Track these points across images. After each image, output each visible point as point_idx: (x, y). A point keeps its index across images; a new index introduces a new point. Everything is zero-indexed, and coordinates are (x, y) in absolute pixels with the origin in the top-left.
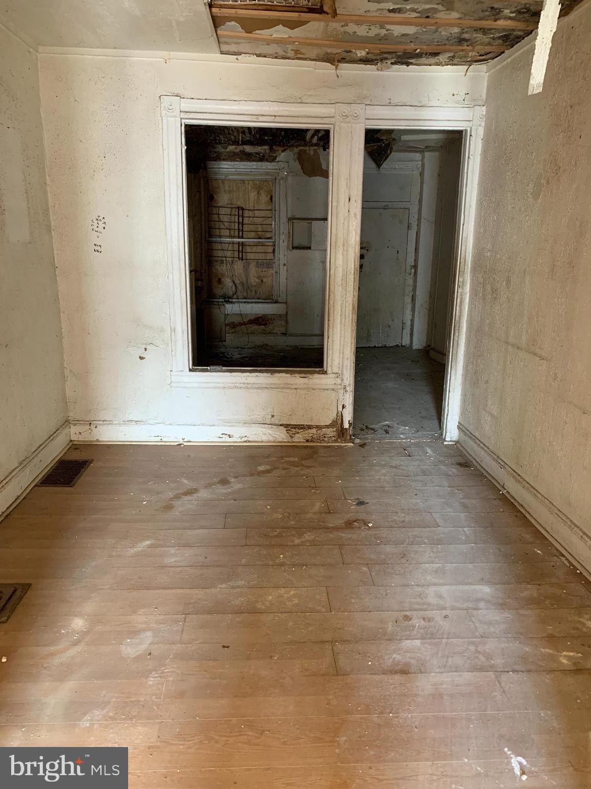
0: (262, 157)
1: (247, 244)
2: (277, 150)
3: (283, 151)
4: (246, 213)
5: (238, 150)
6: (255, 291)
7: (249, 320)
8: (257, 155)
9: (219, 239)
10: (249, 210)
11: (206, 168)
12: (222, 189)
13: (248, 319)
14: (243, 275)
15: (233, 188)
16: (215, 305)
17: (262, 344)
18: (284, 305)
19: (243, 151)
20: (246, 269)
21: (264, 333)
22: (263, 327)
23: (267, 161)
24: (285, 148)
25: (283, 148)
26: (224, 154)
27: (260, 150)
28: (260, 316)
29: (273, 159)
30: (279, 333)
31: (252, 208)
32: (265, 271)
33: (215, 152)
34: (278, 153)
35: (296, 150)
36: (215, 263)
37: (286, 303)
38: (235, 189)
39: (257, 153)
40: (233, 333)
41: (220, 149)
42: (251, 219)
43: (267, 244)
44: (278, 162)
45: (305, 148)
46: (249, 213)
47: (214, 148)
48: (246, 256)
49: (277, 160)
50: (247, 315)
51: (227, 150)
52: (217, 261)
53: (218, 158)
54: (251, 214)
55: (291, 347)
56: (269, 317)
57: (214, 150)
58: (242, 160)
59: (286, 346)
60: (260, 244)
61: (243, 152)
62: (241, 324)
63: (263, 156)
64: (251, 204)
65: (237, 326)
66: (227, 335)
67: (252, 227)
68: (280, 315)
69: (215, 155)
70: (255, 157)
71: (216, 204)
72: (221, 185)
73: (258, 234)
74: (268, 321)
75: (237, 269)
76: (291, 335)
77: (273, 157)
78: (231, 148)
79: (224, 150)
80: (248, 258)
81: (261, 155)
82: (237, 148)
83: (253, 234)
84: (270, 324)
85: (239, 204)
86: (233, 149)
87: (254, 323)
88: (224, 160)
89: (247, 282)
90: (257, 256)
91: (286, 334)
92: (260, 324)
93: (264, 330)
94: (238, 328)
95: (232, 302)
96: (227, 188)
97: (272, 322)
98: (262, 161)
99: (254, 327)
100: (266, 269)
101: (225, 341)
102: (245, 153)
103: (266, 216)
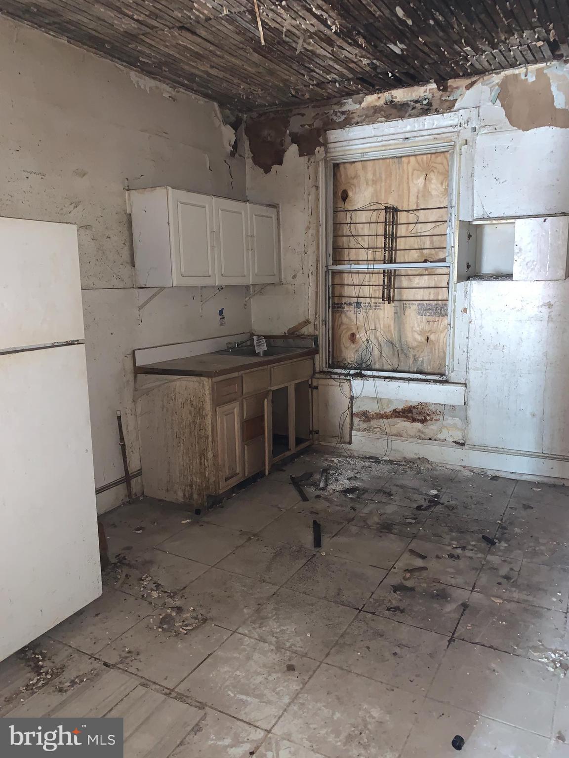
0: (426, 107)
1: (403, 273)
2: (457, 88)
3: (468, 87)
4: (402, 217)
5: (381, 102)
6: (414, 356)
7: (395, 411)
8: (418, 105)
9: (354, 267)
10: (407, 211)
11: (325, 144)
12: (362, 179)
13: (392, 409)
14: (392, 328)
15: (380, 174)
16: (334, 379)
17: (416, 457)
18: (461, 389)
19: (392, 102)
20: (399, 316)
21: (420, 437)
22: (419, 425)
23: (437, 112)
24: (474, 79)
25: (468, 81)
26: (358, 114)
27: (422, 95)
28: (413, 404)
29: (450, 106)
30: (451, 440)
31: (415, 208)
32: (434, 321)
33: (343, 113)
34: (459, 92)
35: (496, 78)
36: (347, 308)
37: (465, 384)
38: (383, 177)
39: (416, 102)
40: (365, 430)
41: (350, 105)
42: (411, 226)
43: (440, 271)
44: (458, 110)
45: (516, 71)
46: (408, 217)
47: (341, 104)
48: (400, 294)
49: (456, 108)
50: (390, 401)
51: (364, 104)
52: (350, 304)
53: (348, 121)
54: (412, 218)
55: (471, 471)
56: (432, 407)
57: (340, 110)
58: (388, 118)
59: (464, 467)
60: (427, 273)
61: (391, 104)
62: (380, 416)
63: (430, 104)
64: (413, 199)
65: (373, 418)
66: (354, 432)
67: (413, 242)
68: (453, 407)
69: (343, 118)
70: (414, 108)
71: (352, 206)
72: (361, 173)
73: (422, 254)
74: (428, 415)
75: (384, 318)
76: (473, 447)
77: (448, 104)
78: (371, 100)
79: (357, 106)
80: (404, 298)
81: (425, 102)
82: (379, 98)
83: (415, 255)
84: (433, 422)
85: (392, 202)
86: (372, 102)
87: (403, 417)
88: (357, 123)
89: (400, 341)
90: (420, 294)
91: (463, 444)
92: (414, 420)
93: (419, 431)
94: (374, 423)
95: (365, 376)
96: (370, 176)
97: (438, 417)
98: (427, 114)
99: (403, 425)
100: (437, 318)
101: (350, 443)
102: (395, 105)
103: (441, 220)
